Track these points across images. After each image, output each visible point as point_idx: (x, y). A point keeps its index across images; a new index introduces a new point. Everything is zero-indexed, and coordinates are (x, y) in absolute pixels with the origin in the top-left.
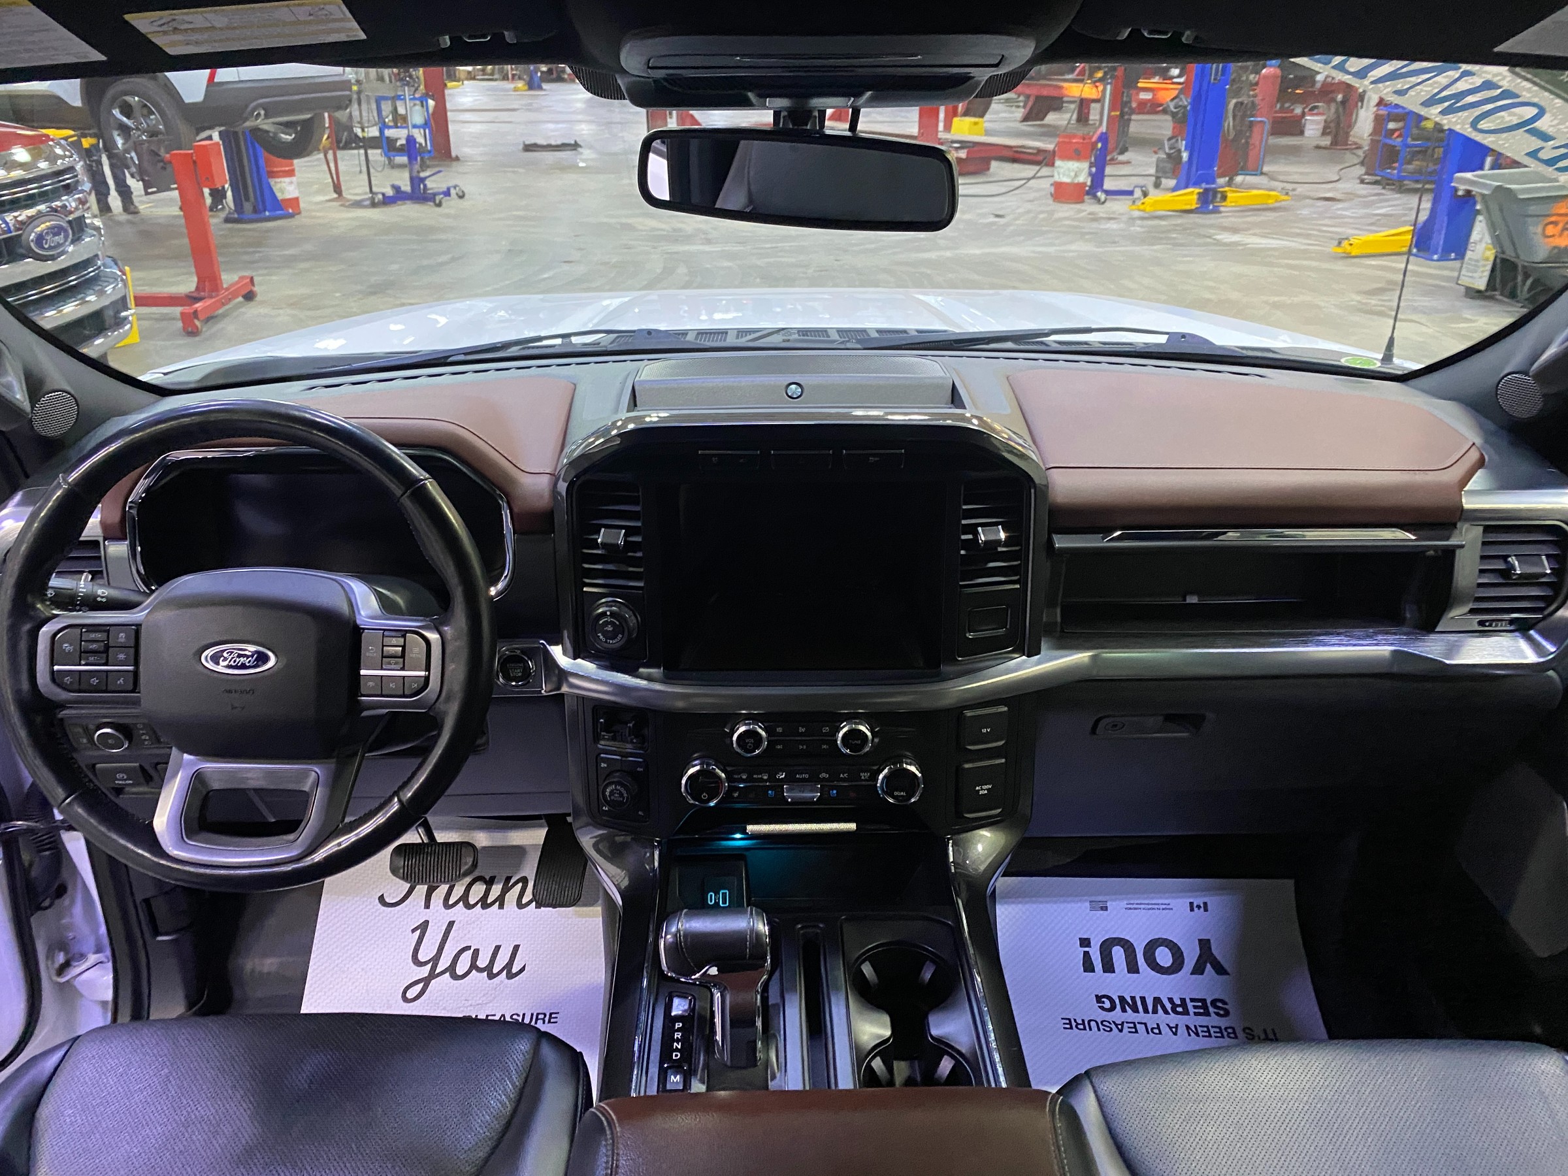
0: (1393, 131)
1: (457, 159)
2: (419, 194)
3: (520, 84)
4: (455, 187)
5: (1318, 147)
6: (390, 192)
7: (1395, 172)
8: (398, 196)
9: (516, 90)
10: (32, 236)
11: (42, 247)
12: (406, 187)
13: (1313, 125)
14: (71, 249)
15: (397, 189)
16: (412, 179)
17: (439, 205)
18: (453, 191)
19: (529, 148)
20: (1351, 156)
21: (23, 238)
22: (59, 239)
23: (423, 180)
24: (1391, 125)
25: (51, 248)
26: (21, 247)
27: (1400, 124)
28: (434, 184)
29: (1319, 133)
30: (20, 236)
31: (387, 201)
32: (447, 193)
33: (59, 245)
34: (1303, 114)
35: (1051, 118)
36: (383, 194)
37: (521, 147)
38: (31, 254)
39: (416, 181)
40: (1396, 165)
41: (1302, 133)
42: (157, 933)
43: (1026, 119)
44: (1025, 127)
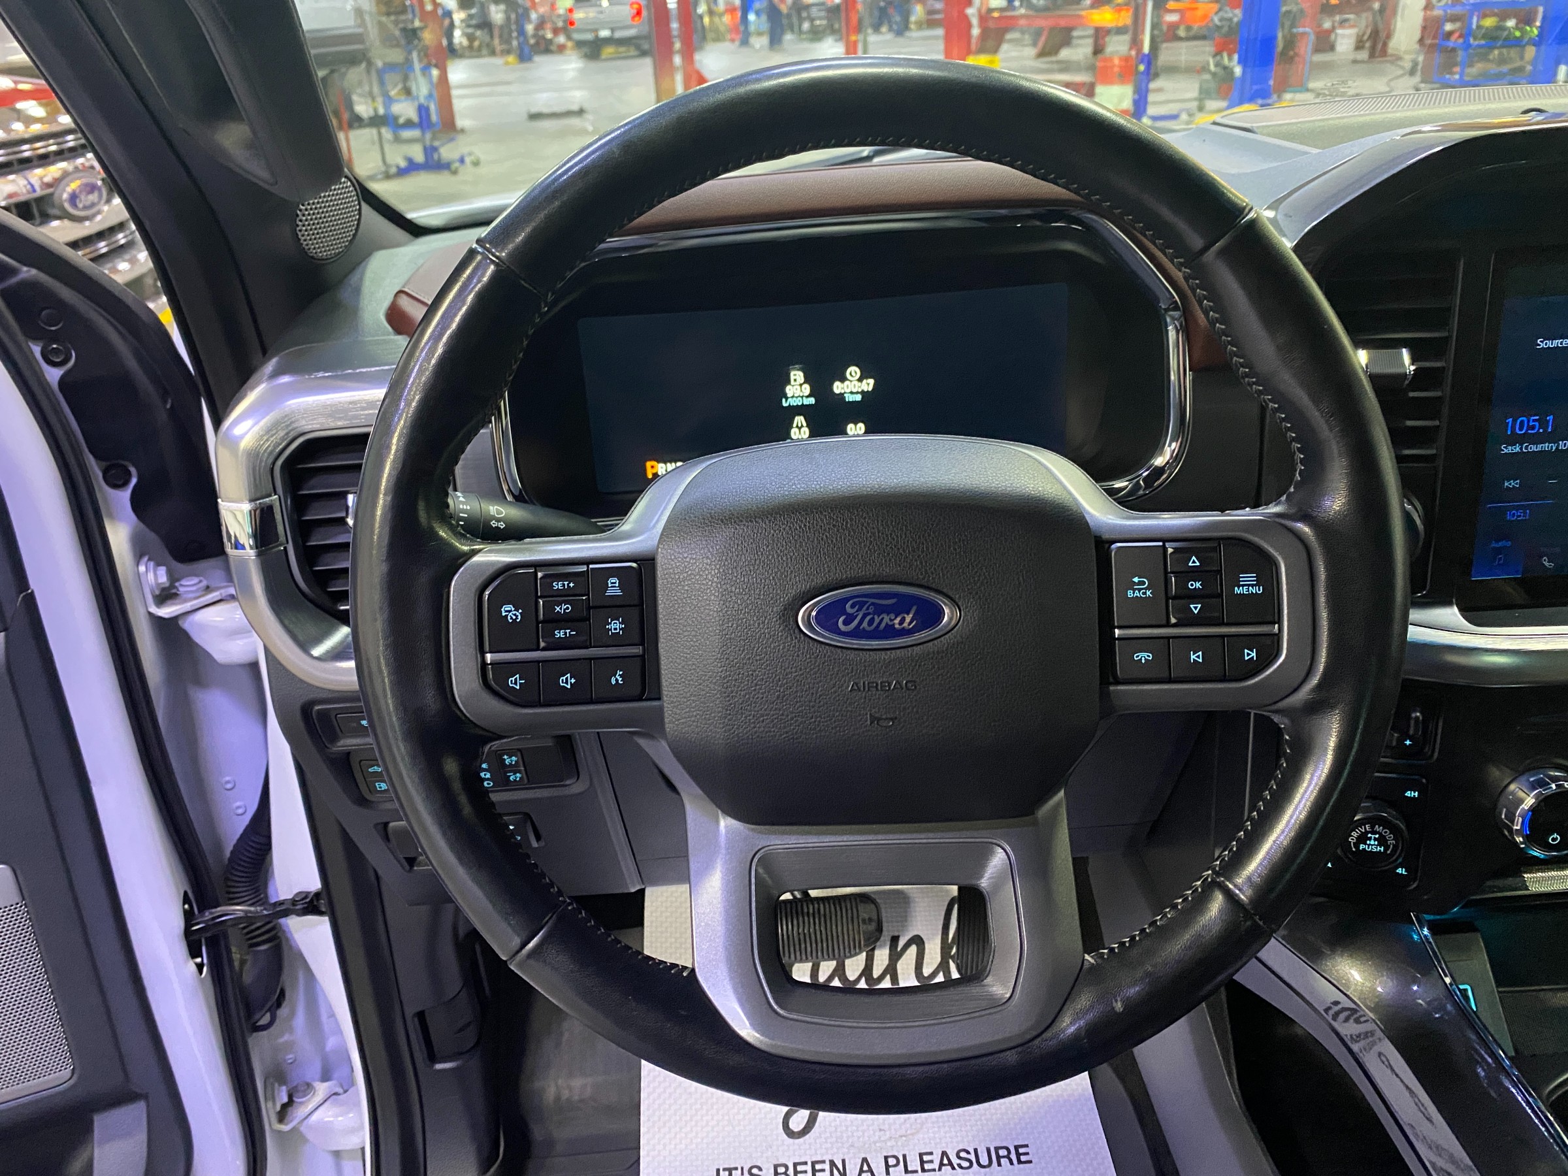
0: (1450, 34)
1: (463, 131)
2: (433, 164)
3: (511, 58)
4: (470, 154)
5: (1355, 62)
6: (403, 164)
7: (1457, 77)
8: (412, 167)
9: (507, 63)
10: (65, 196)
11: (74, 205)
12: (419, 157)
13: (1345, 40)
14: (106, 208)
15: (410, 161)
16: (425, 149)
17: (455, 172)
18: (468, 160)
19: (535, 117)
20: (1393, 68)
21: (56, 195)
22: (93, 197)
23: (435, 149)
24: (1448, 27)
25: (85, 208)
26: (53, 206)
27: (1458, 25)
28: (447, 152)
29: (1352, 47)
30: (52, 195)
31: (402, 173)
32: (462, 161)
33: (93, 205)
34: (1334, 28)
35: (1065, 54)
36: (398, 167)
37: (525, 116)
38: (65, 215)
39: (429, 151)
40: (1457, 69)
41: (1332, 48)
42: (433, 1058)
43: (1042, 54)
44: (1041, 64)
